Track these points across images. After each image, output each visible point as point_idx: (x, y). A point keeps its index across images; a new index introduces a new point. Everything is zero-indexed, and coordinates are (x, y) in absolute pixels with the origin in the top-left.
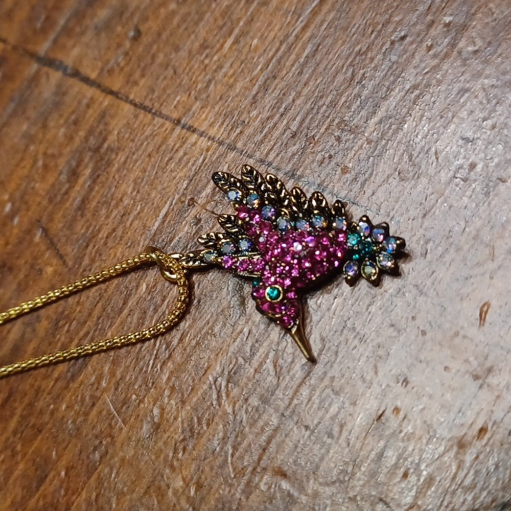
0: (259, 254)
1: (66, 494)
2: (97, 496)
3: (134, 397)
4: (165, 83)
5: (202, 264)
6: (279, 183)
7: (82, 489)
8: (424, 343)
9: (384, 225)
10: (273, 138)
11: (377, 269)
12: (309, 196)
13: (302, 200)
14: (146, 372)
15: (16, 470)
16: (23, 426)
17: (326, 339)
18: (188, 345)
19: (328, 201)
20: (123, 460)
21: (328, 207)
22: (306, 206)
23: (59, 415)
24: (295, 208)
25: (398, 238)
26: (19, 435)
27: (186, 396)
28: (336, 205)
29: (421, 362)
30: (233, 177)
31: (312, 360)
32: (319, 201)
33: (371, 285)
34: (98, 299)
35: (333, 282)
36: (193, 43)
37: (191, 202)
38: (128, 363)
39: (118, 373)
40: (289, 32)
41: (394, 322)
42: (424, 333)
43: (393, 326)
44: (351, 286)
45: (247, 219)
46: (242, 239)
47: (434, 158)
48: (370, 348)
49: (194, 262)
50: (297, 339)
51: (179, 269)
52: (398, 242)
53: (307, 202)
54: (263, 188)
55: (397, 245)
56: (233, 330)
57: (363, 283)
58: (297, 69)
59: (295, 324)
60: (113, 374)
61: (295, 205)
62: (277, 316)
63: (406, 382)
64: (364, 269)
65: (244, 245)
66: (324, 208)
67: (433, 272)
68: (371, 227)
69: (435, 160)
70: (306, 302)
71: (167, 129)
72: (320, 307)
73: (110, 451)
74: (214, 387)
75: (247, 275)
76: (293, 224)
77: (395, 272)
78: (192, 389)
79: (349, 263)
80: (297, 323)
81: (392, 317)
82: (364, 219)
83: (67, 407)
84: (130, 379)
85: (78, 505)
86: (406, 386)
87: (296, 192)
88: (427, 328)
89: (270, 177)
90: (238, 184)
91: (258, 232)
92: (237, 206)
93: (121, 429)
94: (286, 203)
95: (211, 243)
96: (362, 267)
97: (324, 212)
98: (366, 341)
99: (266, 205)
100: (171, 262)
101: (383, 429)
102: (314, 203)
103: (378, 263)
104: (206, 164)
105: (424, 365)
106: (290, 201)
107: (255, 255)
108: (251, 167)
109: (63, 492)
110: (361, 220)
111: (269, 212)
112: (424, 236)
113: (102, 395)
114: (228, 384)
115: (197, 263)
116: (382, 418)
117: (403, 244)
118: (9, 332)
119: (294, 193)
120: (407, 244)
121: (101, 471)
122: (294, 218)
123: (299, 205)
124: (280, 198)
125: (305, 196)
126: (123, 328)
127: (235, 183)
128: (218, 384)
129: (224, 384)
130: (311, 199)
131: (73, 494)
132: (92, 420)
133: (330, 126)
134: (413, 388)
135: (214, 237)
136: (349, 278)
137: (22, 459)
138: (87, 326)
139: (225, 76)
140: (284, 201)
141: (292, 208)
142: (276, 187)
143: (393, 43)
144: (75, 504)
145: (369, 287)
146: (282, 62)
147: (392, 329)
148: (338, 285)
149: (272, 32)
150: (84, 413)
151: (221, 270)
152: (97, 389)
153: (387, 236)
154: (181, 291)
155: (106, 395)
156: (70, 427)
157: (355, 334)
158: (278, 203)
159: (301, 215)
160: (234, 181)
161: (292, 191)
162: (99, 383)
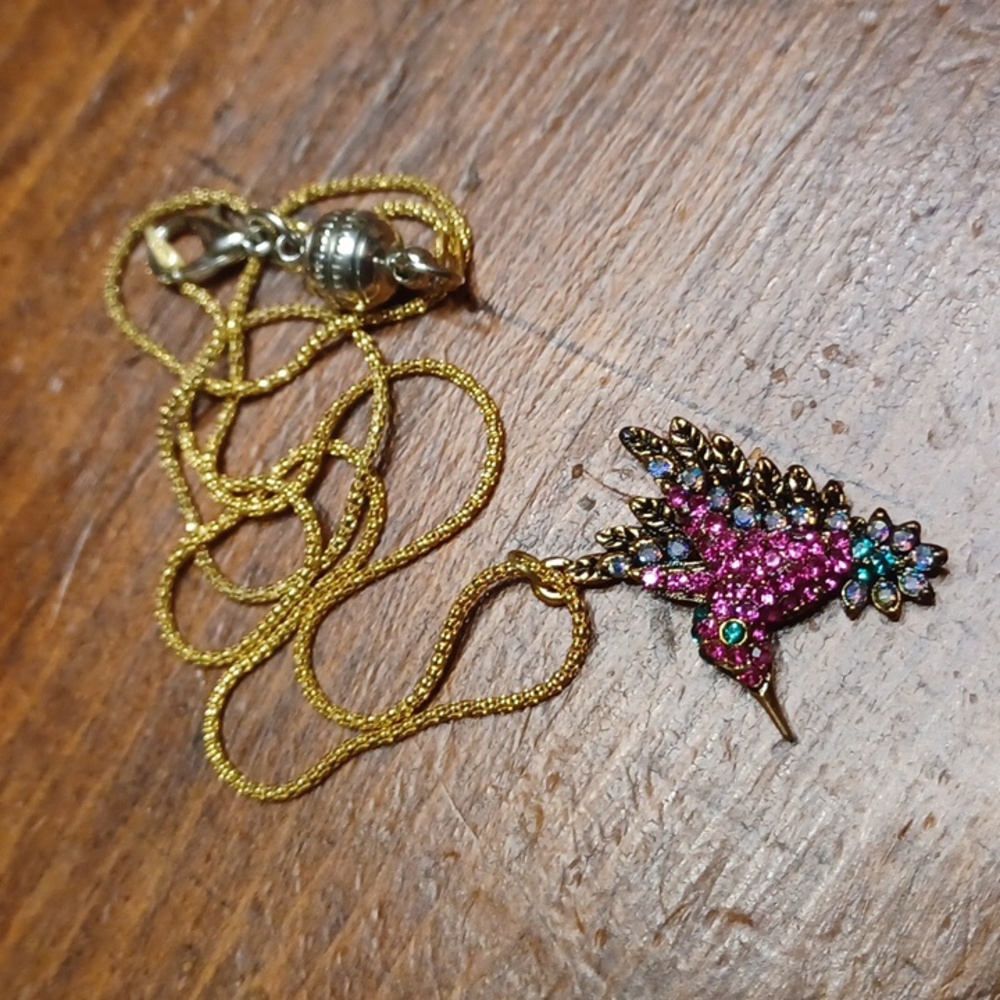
0: (702, 565)
1: (381, 945)
2: (434, 950)
3: (489, 790)
4: (526, 266)
5: (604, 578)
6: (735, 450)
7: (409, 939)
8: (975, 715)
9: (913, 526)
10: (715, 369)
11: (899, 594)
12: (784, 471)
13: (774, 479)
14: (510, 751)
15: (294, 906)
16: (302, 834)
17: (812, 705)
18: (579, 708)
19: (816, 481)
20: (476, 893)
21: (815, 491)
22: (779, 490)
23: (364, 818)
24: (761, 492)
25: (937, 548)
26: (296, 850)
27: (578, 791)
28: (831, 488)
29: (969, 745)
30: (656, 436)
31: (790, 738)
32: (801, 481)
33: (886, 619)
34: (422, 627)
35: (823, 612)
36: (572, 200)
37: (577, 472)
38: (478, 735)
39: (462, 750)
40: (738, 189)
41: (925, 680)
42: (973, 698)
43: (922, 685)
44: (853, 619)
45: (686, 509)
46: (674, 540)
47: (987, 414)
48: (887, 721)
49: (591, 574)
50: (768, 706)
51: (567, 586)
52: (936, 554)
53: (781, 483)
54: (706, 456)
55: (936, 559)
56: (656, 685)
57: (872, 616)
58: (753, 255)
59: (765, 681)
60: (452, 753)
61: (761, 487)
62: (737, 668)
63: (944, 776)
64: (876, 594)
65: (677, 549)
66: (810, 492)
67: (988, 601)
68: (892, 528)
69: (989, 418)
70: (778, 643)
71: (531, 347)
72: (801, 651)
73: (454, 878)
74: (625, 778)
75: (684, 598)
76: (758, 517)
77: (927, 599)
78: (589, 781)
79: (852, 584)
80: (768, 679)
81: (922, 672)
82: (880, 515)
83: (377, 805)
84: (483, 761)
85: (402, 965)
86: (947, 782)
87: (765, 465)
88: (980, 690)
89: (720, 441)
90: (665, 449)
91: (704, 531)
92: (667, 486)
93: (471, 843)
94: (746, 482)
95: (618, 544)
96: (874, 591)
97: (811, 499)
98: (878, 709)
99: (715, 486)
100: (552, 575)
101: (909, 851)
102: (793, 484)
103: (900, 586)
104: (602, 408)
105: (975, 750)
106: (753, 478)
107: (695, 566)
108: (687, 422)
109: (375, 943)
110: (874, 517)
111: (720, 498)
112: (972, 541)
113: (436, 786)
114: (649, 774)
115: (595, 576)
116: (907, 833)
117: (944, 558)
118: (269, 678)
119: (761, 467)
120: (950, 556)
121: (438, 910)
122: (761, 507)
123: (768, 487)
124: (737, 475)
125: (778, 472)
126: (467, 677)
127: (659, 447)
128: (632, 772)
129: (642, 772)
130: (787, 477)
131: (393, 947)
132: (421, 827)
133: (811, 353)
134: (957, 787)
135: (623, 535)
136: (852, 607)
137: (303, 889)
138: (405, 672)
139: (630, 261)
140: (743, 480)
141: (755, 491)
142: (729, 456)
143: (916, 218)
144: (398, 964)
145: (883, 622)
146: (728, 242)
147: (921, 691)
148: (830, 617)
149: (709, 190)
150: (406, 816)
151: (633, 587)
152: (427, 776)
153: (916, 543)
154: (577, 620)
155: (443, 788)
156: (384, 837)
157: (860, 697)
158: (732, 482)
159: (773, 504)
160: (658, 442)
161: (757, 465)
162: (430, 767)
